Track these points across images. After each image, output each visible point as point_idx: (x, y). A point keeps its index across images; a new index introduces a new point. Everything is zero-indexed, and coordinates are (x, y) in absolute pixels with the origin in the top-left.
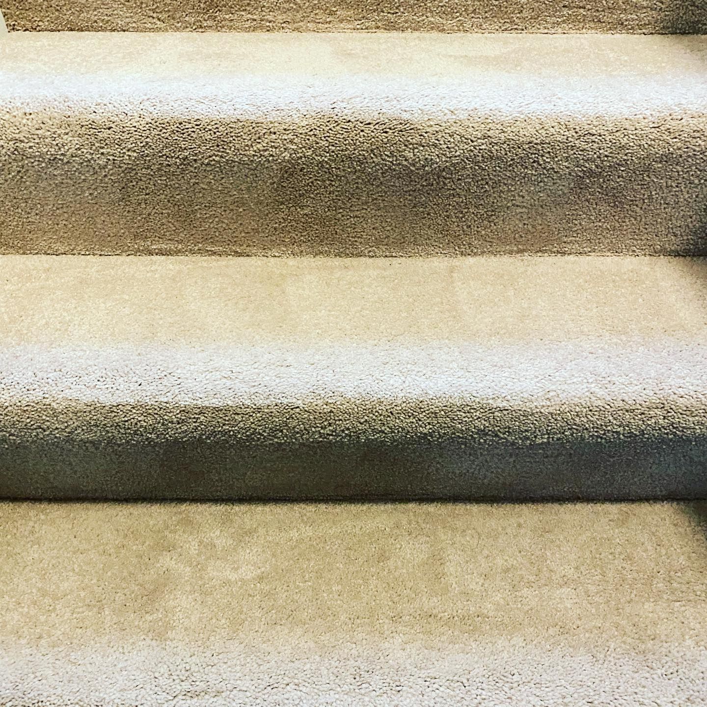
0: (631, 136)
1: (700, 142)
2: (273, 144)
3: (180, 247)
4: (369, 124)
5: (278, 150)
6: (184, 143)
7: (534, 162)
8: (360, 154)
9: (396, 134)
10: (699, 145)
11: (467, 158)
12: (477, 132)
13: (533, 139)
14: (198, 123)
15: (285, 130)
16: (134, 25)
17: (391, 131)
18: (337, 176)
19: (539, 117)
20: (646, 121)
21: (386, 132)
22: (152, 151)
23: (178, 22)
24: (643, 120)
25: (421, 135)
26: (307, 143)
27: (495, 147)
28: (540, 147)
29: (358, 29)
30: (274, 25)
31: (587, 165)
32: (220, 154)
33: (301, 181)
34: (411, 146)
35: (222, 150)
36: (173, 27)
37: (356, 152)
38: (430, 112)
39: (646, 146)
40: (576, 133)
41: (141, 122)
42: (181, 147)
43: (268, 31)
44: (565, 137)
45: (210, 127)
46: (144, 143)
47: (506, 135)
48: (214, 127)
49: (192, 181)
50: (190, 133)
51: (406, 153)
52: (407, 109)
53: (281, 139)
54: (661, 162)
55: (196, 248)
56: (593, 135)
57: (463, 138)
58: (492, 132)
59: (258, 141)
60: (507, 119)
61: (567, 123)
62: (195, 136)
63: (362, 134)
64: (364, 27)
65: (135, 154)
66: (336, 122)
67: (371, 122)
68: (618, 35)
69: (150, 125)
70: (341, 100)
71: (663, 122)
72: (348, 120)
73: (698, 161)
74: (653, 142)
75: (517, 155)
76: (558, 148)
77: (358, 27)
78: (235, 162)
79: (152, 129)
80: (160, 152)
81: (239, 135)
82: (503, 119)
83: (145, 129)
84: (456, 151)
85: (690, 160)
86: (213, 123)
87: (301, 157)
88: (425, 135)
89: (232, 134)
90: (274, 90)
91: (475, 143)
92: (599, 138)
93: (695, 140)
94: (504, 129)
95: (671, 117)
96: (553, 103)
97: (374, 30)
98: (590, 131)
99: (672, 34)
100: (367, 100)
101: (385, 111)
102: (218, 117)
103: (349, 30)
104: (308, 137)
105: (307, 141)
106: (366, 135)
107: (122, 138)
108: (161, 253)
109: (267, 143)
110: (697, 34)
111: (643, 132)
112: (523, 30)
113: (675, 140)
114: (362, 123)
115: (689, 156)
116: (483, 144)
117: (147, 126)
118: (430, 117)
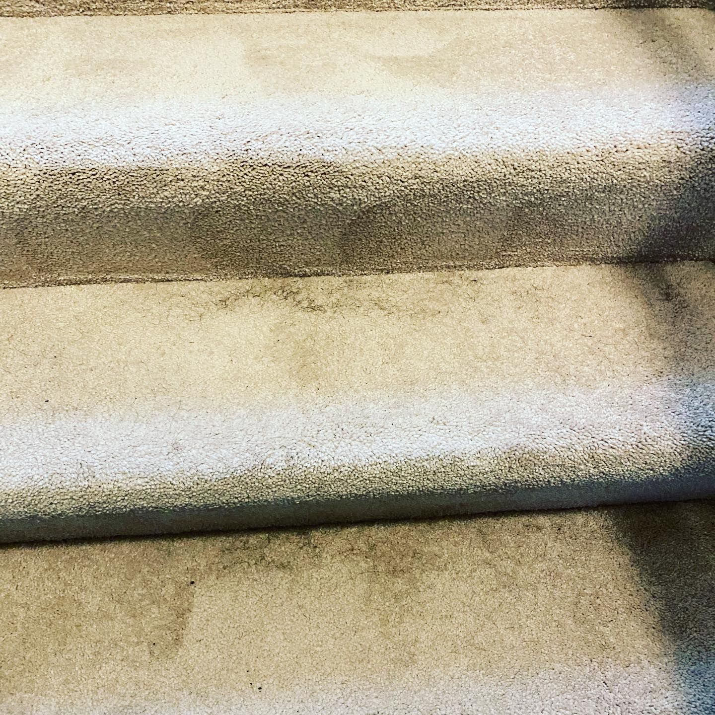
0: (573, 170)
1: (645, 173)
2: (182, 191)
3: (90, 277)
4: (289, 167)
5: (188, 196)
6: (80, 193)
7: (470, 197)
8: (281, 198)
9: (318, 178)
10: (645, 176)
11: (398, 197)
12: (407, 173)
13: (468, 178)
14: (94, 173)
15: (194, 176)
16: (8, 9)
17: (313, 175)
18: (257, 215)
19: (474, 154)
20: (590, 154)
21: (308, 176)
22: (44, 202)
23: (61, 5)
24: (586, 153)
25: (347, 177)
26: (220, 189)
27: (428, 187)
28: (475, 185)
29: (274, 8)
30: (176, 5)
31: (526, 198)
32: (123, 202)
33: (218, 221)
34: (336, 189)
35: (125, 198)
36: (56, 10)
37: (276, 195)
38: (354, 152)
39: (589, 179)
40: (515, 169)
41: (28, 174)
42: (77, 198)
43: (169, 12)
44: (503, 174)
45: (107, 177)
46: (35, 196)
47: (439, 174)
48: (113, 176)
49: (94, 225)
50: (85, 183)
51: (332, 195)
52: (330, 149)
53: (190, 187)
54: (604, 192)
55: (109, 276)
56: (533, 171)
57: (392, 180)
58: (423, 172)
59: (164, 188)
60: (440, 157)
61: (505, 159)
62: (91, 187)
63: (281, 178)
64: (281, 6)
65: (26, 206)
66: (251, 166)
67: (291, 165)
68: (567, 10)
69: (39, 177)
70: (255, 138)
71: (607, 155)
72: (264, 163)
73: (643, 190)
74: (596, 176)
75: (450, 192)
76: (495, 184)
77: (274, 6)
78: (141, 208)
79: (41, 181)
80: (54, 202)
81: (142, 183)
82: (435, 157)
83: (33, 181)
84: (385, 192)
85: (634, 189)
86: (110, 172)
87: (215, 202)
88: (352, 177)
89: (135, 183)
90: (178, 125)
91: (406, 184)
92: (538, 173)
93: (640, 172)
94: (437, 169)
95: (616, 149)
96: (490, 135)
97: (293, 9)
98: (530, 167)
99: (625, 8)
100: (284, 138)
101: (305, 152)
102: (116, 166)
103: (264, 10)
104: (220, 183)
105: (220, 187)
106: (285, 179)
107: (8, 192)
108: (71, 283)
109: (176, 190)
110: (653, 8)
111: (586, 166)
112: (462, 6)
113: (619, 172)
114: (280, 166)
115: (633, 186)
116: (414, 184)
117: (35, 178)
118: (356, 159)
